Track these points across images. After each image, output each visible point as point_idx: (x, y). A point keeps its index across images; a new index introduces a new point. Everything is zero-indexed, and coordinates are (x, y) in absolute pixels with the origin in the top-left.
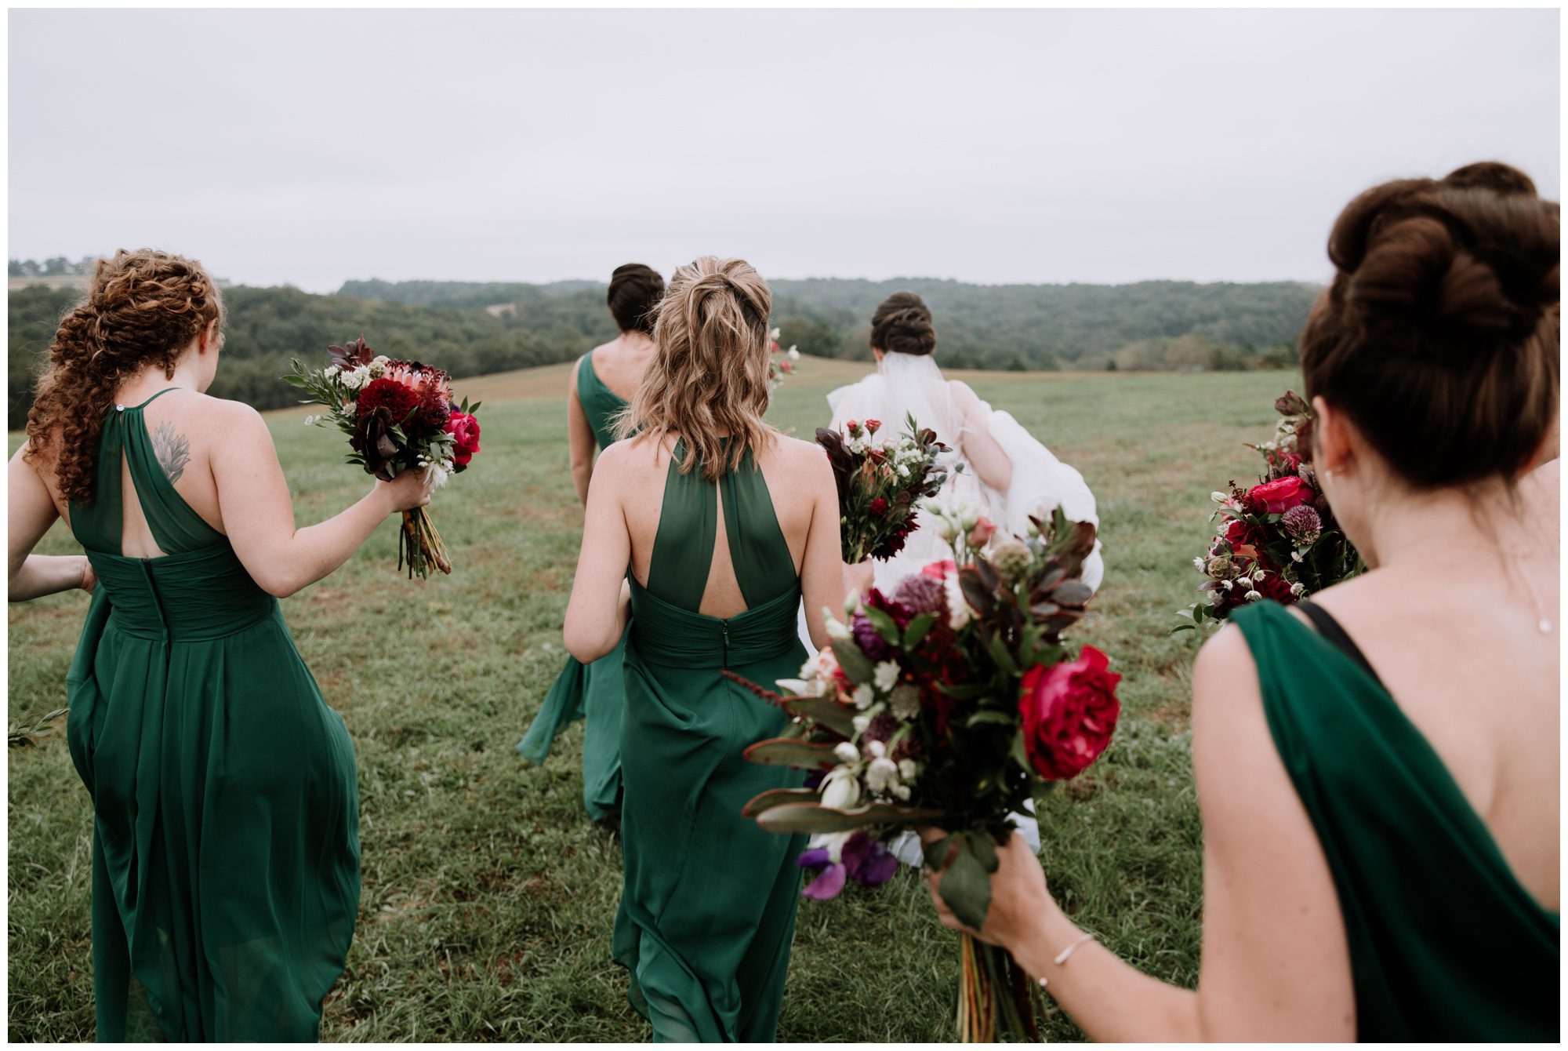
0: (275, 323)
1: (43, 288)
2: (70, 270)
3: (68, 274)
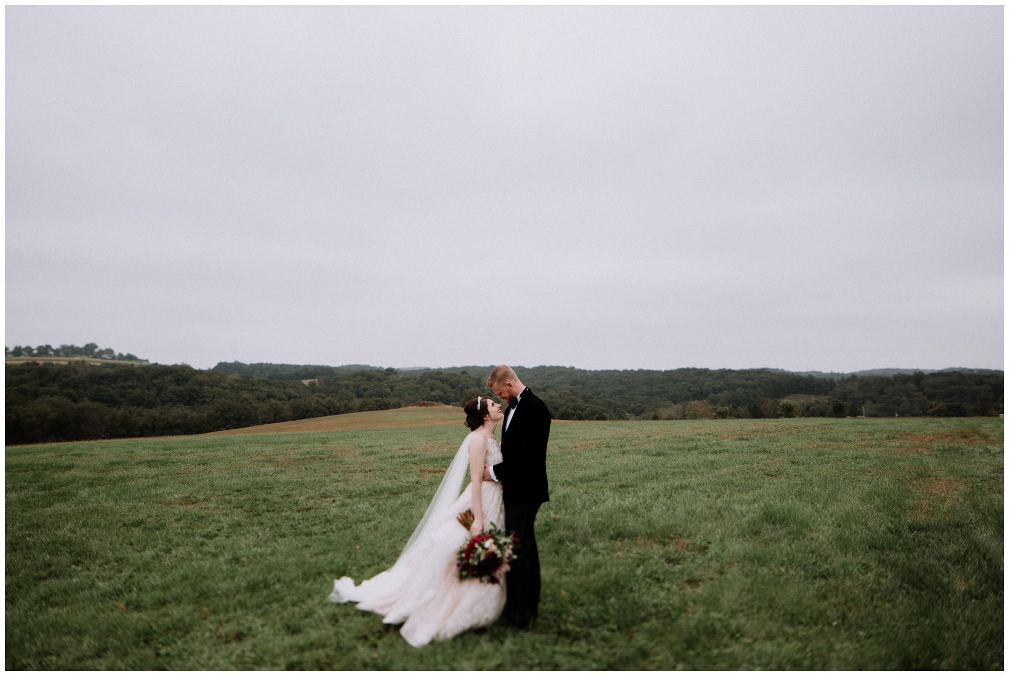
0: (173, 387)
1: (34, 364)
2: (51, 353)
3: (50, 355)
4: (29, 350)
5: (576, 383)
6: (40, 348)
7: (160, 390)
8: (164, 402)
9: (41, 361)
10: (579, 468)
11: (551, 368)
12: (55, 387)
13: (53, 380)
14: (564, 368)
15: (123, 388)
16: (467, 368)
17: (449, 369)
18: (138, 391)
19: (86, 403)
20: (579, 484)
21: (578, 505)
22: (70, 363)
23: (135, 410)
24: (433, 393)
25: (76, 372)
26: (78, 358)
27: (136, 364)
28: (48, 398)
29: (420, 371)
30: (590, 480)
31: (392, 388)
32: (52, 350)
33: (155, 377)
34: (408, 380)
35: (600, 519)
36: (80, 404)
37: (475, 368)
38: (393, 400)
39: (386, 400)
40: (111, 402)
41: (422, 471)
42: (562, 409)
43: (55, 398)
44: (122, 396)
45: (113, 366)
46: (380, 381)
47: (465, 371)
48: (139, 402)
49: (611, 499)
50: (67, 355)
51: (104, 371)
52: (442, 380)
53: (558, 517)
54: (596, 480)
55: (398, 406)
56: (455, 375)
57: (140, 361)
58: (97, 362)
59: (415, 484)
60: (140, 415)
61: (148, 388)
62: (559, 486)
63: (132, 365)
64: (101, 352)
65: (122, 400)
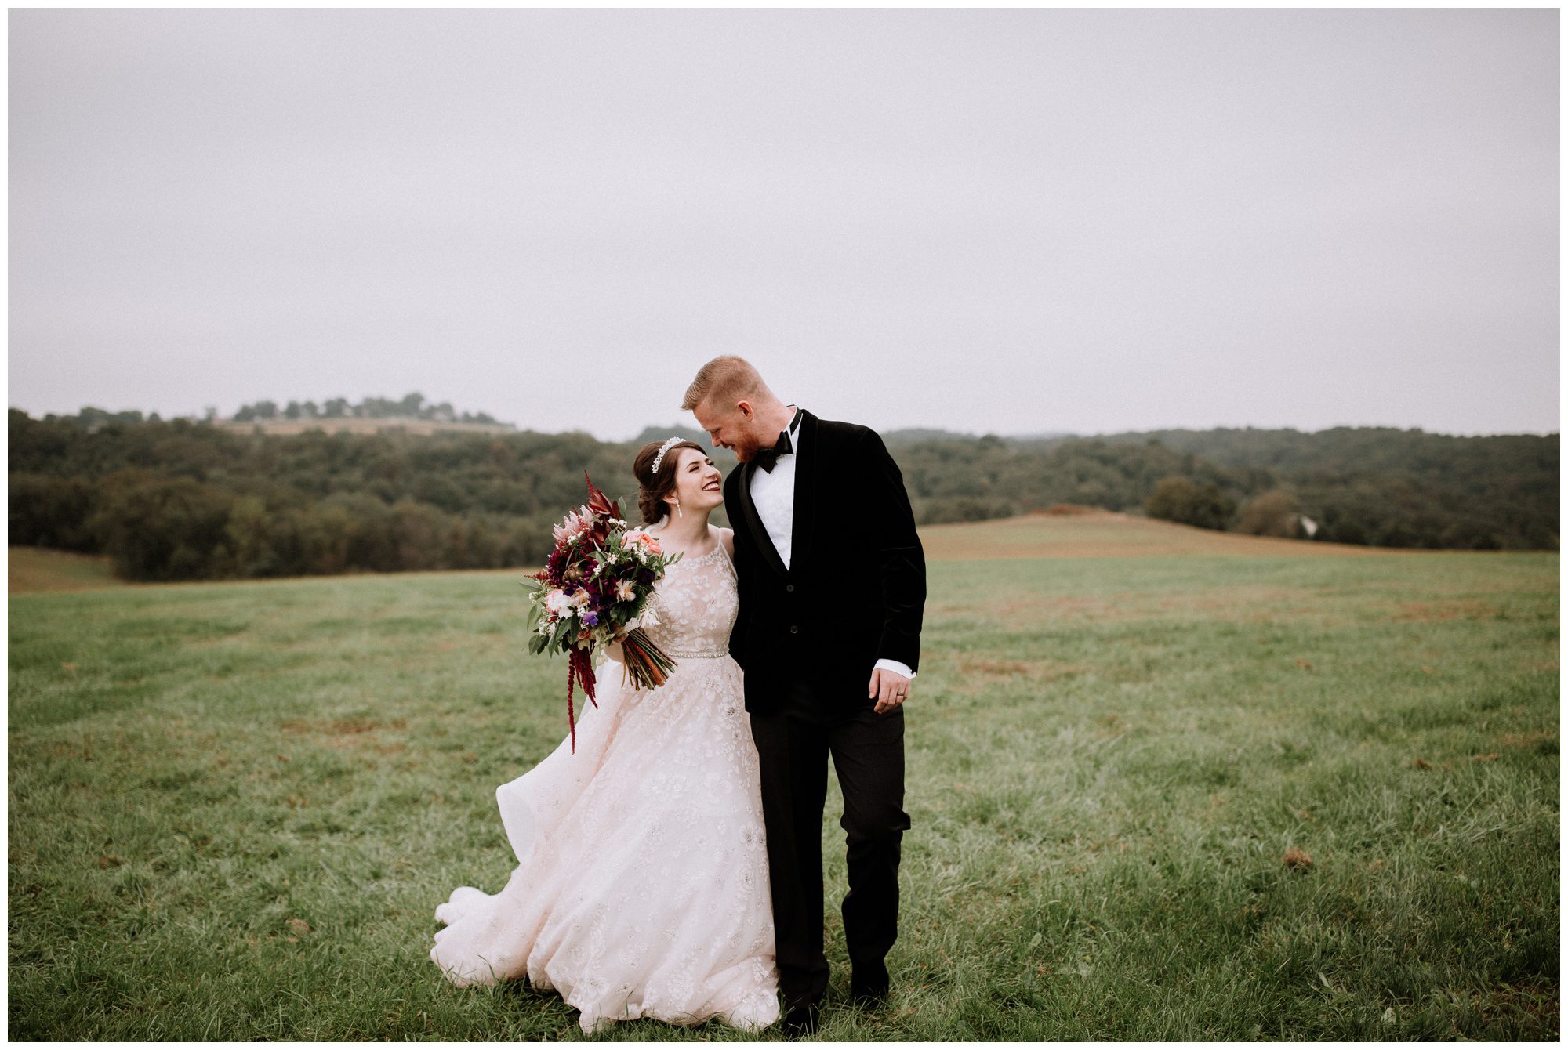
0: (560, 476)
1: (319, 433)
2: (348, 412)
3: (345, 417)
4: (311, 407)
5: (1424, 464)
6: (329, 404)
7: (537, 480)
8: (546, 505)
9: (331, 428)
10: (1409, 680)
11: (1364, 431)
12: (356, 476)
13: (352, 461)
14: (1395, 432)
15: (473, 476)
16: (1163, 433)
17: (1119, 437)
18: (497, 483)
19: (407, 505)
20: (1402, 733)
21: (1384, 816)
22: (380, 431)
23: (493, 519)
24: (1084, 489)
25: (390, 447)
26: (393, 421)
27: (494, 431)
28: (343, 496)
29: (1054, 440)
30: (1438, 722)
31: (994, 477)
32: (349, 407)
33: (527, 455)
34: (1029, 458)
35: (1463, 878)
36: (399, 507)
37: (1180, 433)
38: (995, 503)
39: (980, 502)
40: (453, 504)
41: (968, 668)
42: (1388, 526)
43: (358, 498)
44: (471, 491)
45: (453, 436)
46: (968, 461)
47: (1156, 440)
48: (502, 505)
49: (1507, 796)
50: (375, 414)
51: (436, 446)
52: (1105, 461)
53: (1307, 854)
54: (1460, 721)
55: (1004, 514)
56: (1133, 449)
57: (500, 425)
58: (426, 428)
59: (933, 704)
60: (502, 529)
61: (516, 477)
62: (1332, 734)
63: (487, 434)
64: (432, 411)
65: (470, 499)
